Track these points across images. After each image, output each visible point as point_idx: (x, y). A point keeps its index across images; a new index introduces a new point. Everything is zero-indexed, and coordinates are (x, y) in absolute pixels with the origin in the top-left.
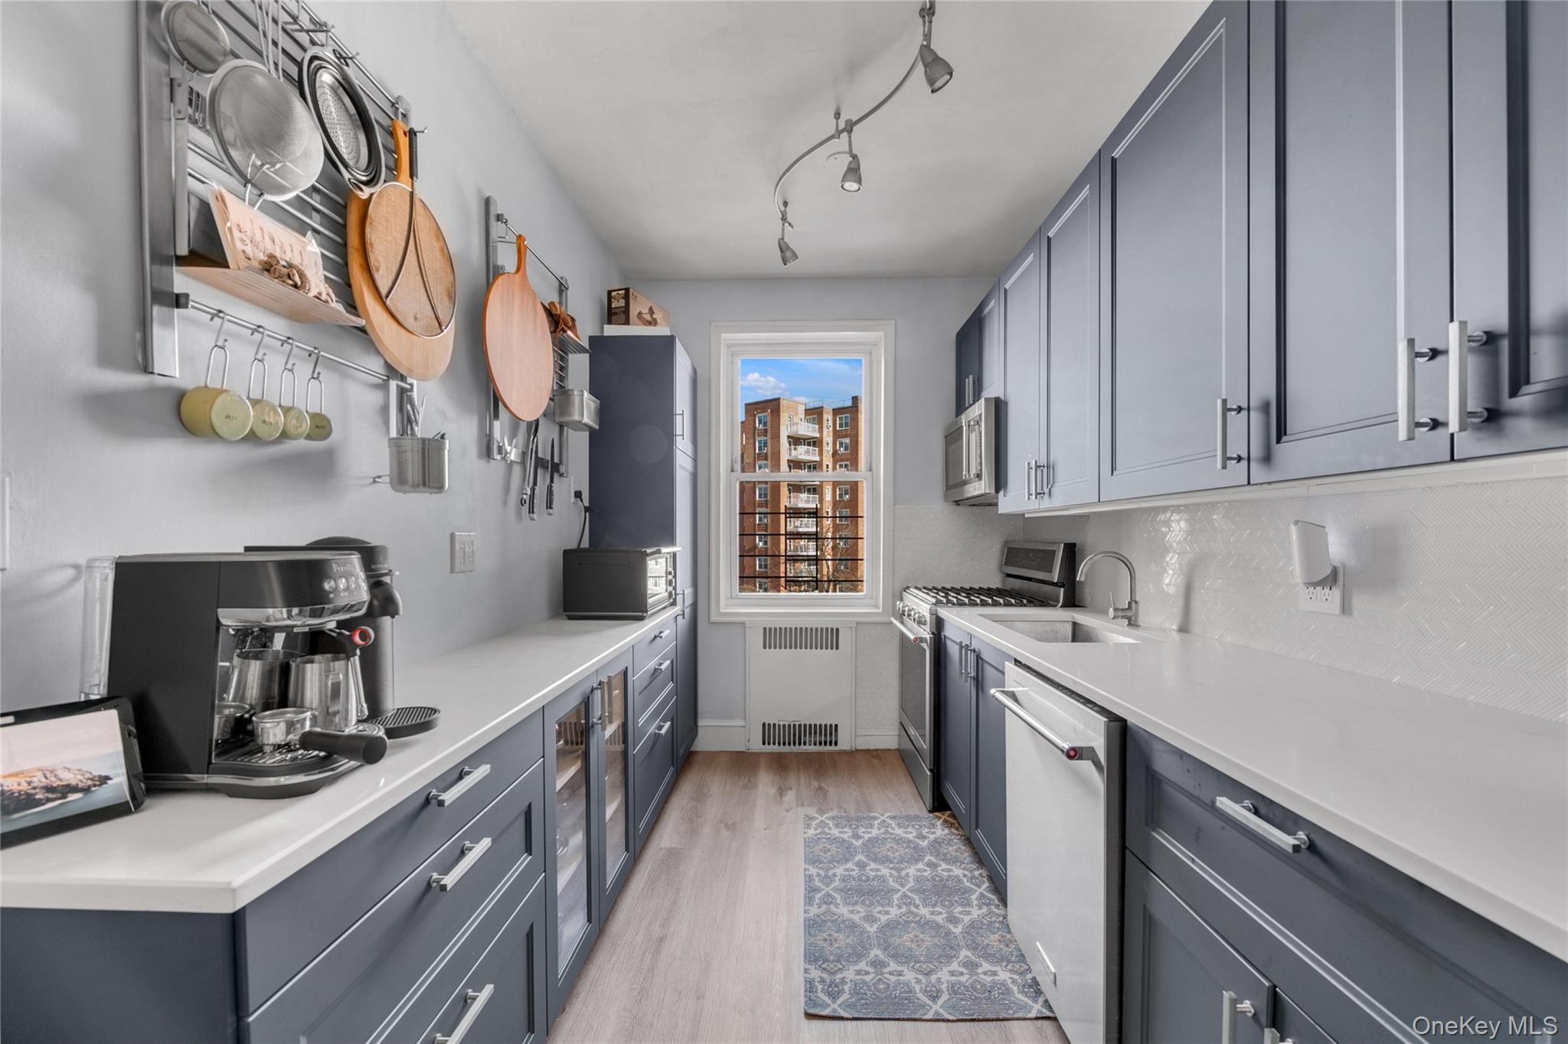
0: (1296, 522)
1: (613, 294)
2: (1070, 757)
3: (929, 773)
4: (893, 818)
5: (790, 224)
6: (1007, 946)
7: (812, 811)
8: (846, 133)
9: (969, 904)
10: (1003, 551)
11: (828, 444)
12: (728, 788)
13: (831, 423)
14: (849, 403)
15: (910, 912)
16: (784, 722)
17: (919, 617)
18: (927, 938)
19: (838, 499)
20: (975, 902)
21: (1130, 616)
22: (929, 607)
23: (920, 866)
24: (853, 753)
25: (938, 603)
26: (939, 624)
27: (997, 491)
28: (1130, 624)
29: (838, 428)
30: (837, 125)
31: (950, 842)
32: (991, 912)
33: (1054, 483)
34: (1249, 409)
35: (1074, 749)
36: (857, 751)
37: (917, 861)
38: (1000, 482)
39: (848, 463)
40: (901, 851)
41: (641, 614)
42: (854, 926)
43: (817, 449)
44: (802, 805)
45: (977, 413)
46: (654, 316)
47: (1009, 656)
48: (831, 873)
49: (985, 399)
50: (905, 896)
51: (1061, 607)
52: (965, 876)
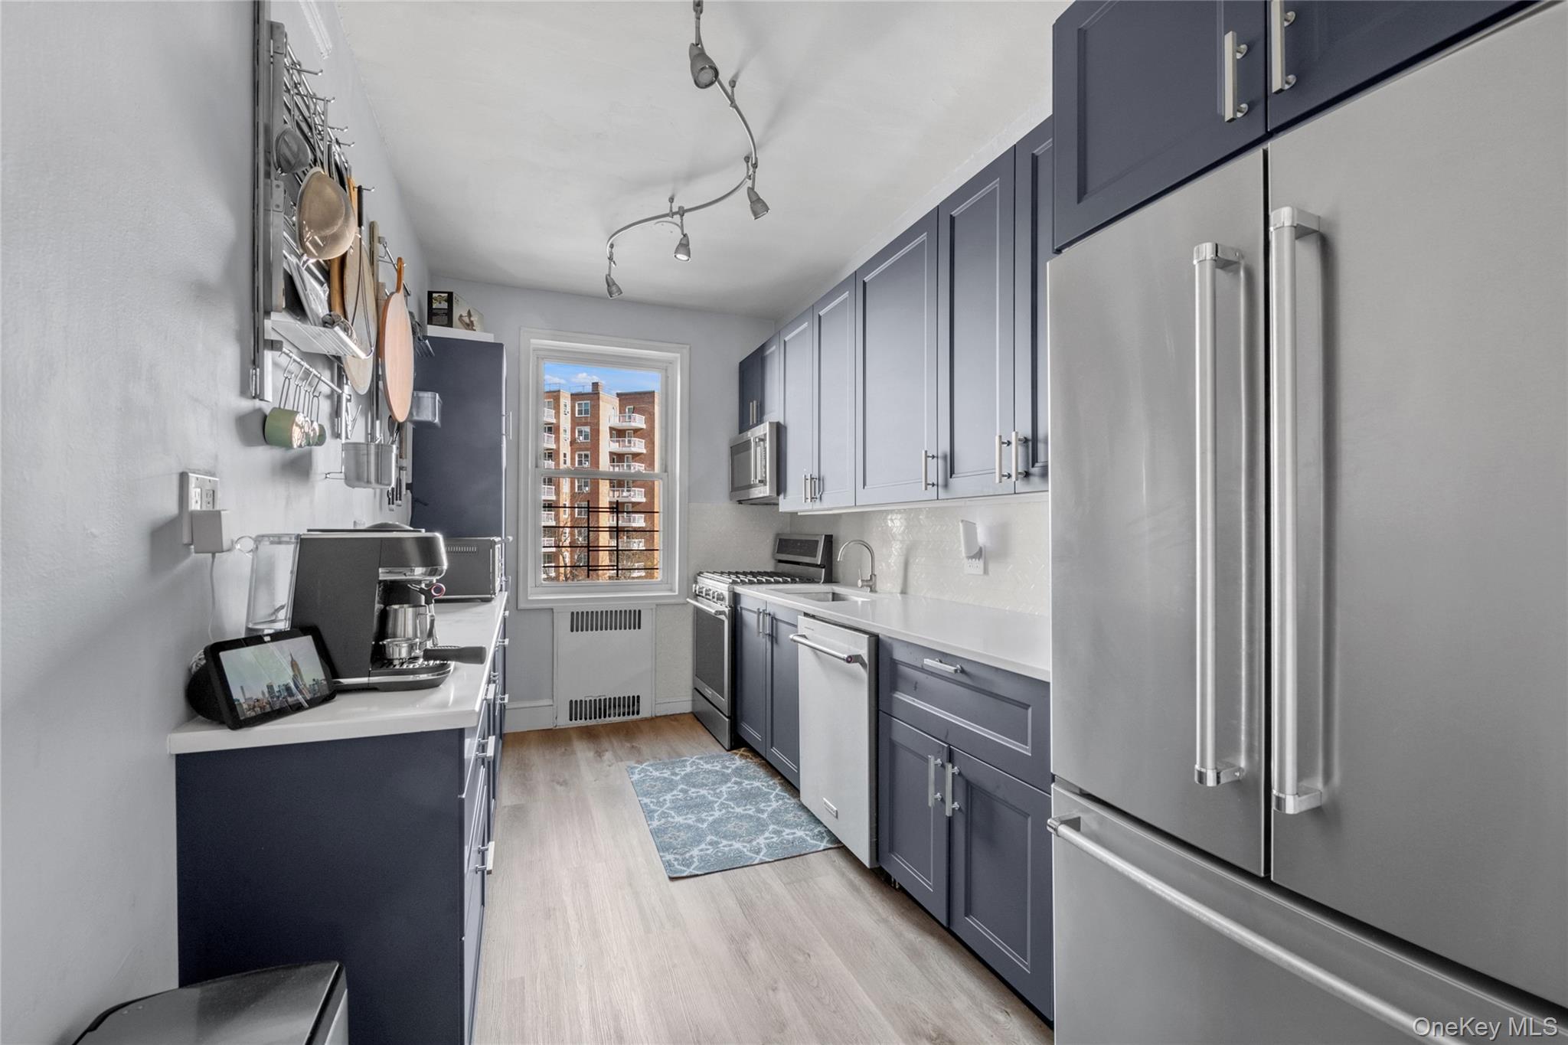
0: (962, 521)
1: (434, 295)
2: (849, 662)
3: (727, 720)
4: (701, 758)
5: (614, 263)
6: (799, 818)
7: (633, 764)
8: (678, 216)
9: (770, 801)
10: (775, 542)
11: (565, 431)
12: (547, 757)
13: (569, 409)
14: (589, 389)
15: (729, 812)
16: (590, 698)
17: (718, 594)
18: (744, 824)
19: (576, 490)
20: (773, 799)
21: (871, 585)
22: (727, 586)
23: (729, 785)
24: (653, 720)
25: (734, 582)
26: (736, 598)
27: (778, 494)
28: (871, 591)
29: (577, 415)
30: (671, 207)
31: (747, 768)
32: (785, 803)
33: (823, 490)
34: (937, 458)
35: (850, 657)
36: (657, 717)
37: (726, 782)
38: (780, 487)
39: (588, 453)
40: (713, 778)
41: (489, 596)
42: (689, 827)
43: (553, 436)
44: (622, 761)
45: (762, 433)
46: (472, 319)
47: (799, 611)
48: (661, 799)
49: (770, 423)
50: (722, 804)
51: (823, 583)
52: (763, 785)
